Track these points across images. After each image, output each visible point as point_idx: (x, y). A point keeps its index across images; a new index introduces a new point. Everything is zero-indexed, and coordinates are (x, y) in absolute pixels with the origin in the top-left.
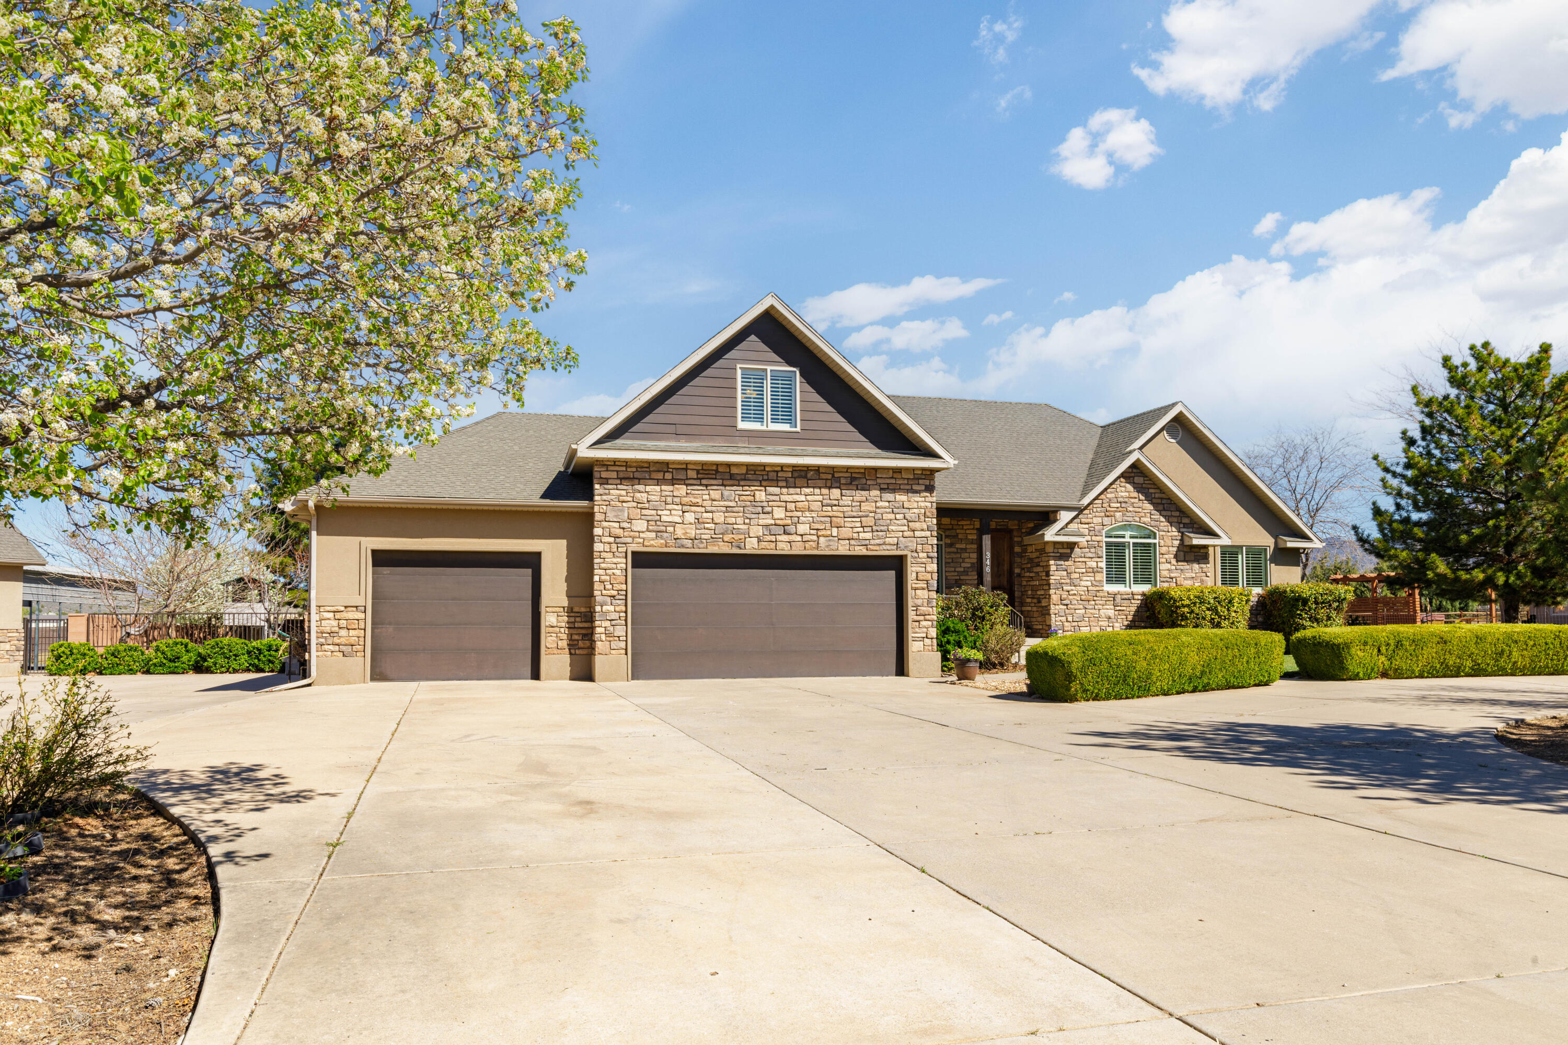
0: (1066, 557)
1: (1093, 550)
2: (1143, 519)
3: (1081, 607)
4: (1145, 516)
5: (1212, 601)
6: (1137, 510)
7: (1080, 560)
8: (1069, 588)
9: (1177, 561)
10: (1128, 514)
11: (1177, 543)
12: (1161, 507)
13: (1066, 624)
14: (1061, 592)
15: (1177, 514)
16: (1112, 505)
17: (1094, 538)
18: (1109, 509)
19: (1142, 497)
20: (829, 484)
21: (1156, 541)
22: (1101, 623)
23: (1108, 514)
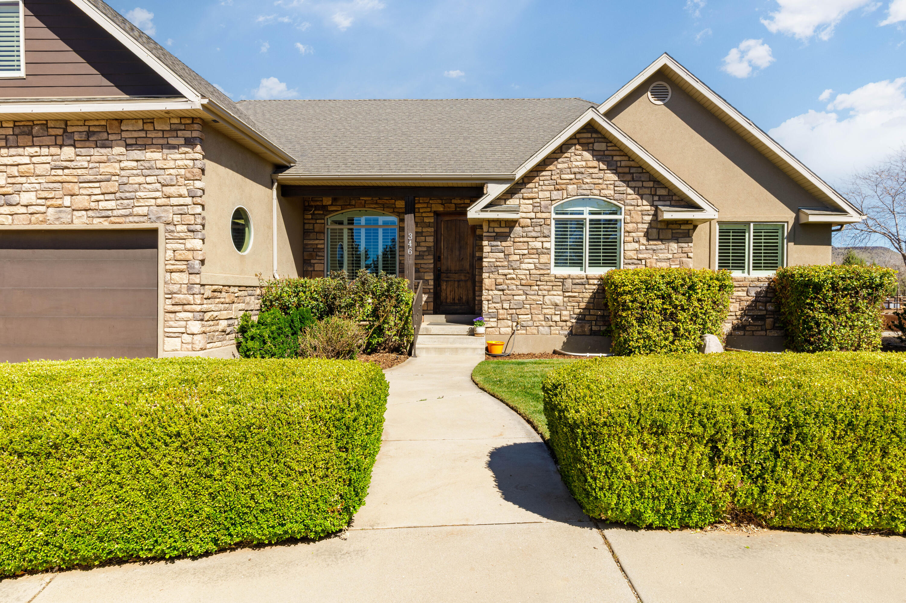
0: (503, 237)
1: (538, 229)
2: (604, 192)
3: (521, 292)
4: (607, 189)
5: (663, 287)
6: (597, 181)
7: (521, 240)
8: (506, 271)
9: (648, 240)
10: (584, 186)
11: (648, 218)
12: (629, 177)
13: (501, 311)
14: (496, 276)
15: (651, 184)
16: (563, 176)
17: (539, 215)
18: (559, 181)
19: (603, 166)
20: (59, 142)
21: (621, 217)
22: (545, 311)
23: (558, 187)
